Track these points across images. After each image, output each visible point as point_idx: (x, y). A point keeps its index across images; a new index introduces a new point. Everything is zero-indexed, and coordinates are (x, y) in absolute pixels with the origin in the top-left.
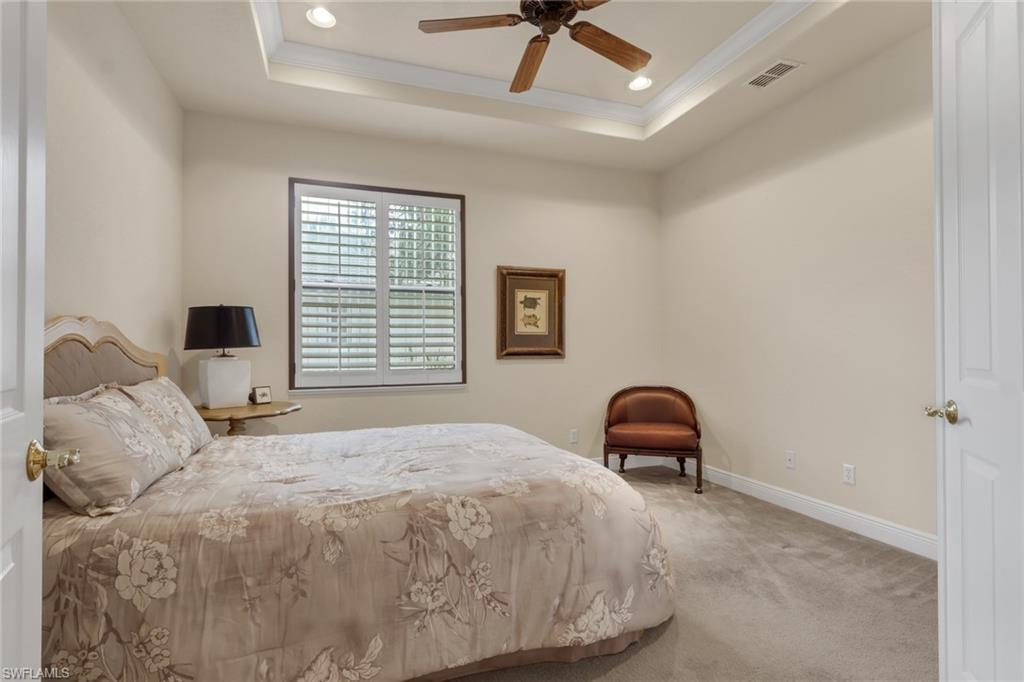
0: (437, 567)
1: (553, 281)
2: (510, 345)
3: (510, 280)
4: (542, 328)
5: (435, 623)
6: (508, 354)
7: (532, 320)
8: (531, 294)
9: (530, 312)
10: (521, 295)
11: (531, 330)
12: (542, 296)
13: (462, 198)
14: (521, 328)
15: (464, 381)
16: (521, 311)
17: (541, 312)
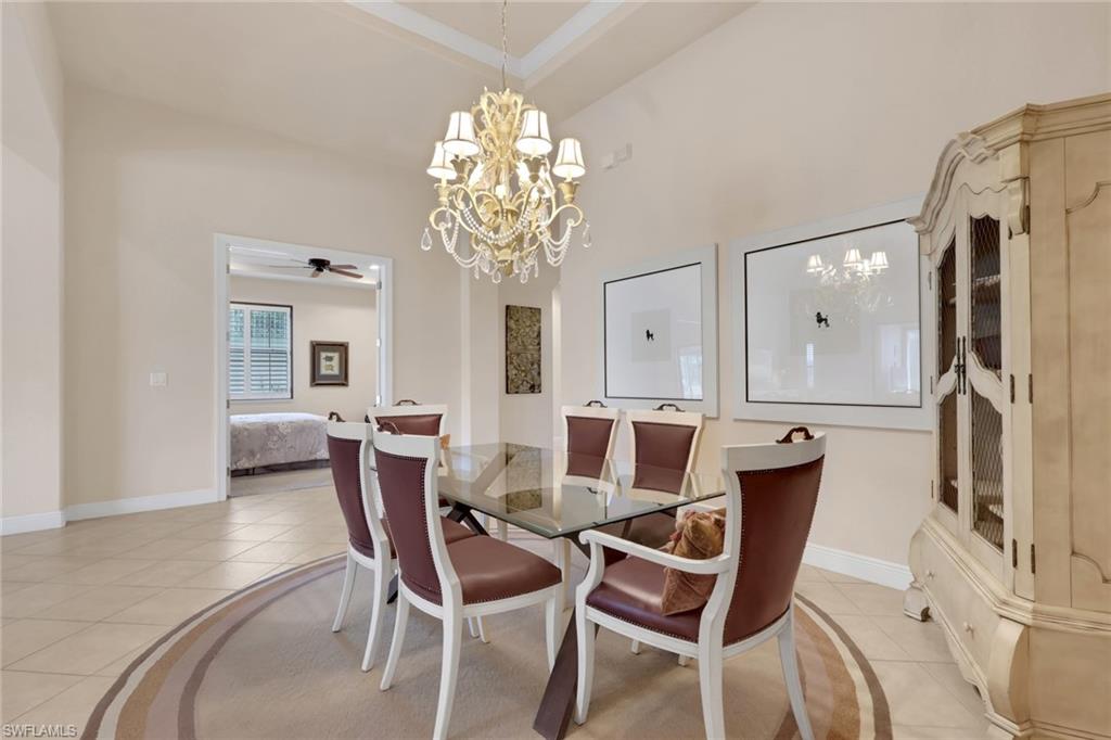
0: (275, 438)
1: (342, 348)
2: (317, 380)
3: (317, 348)
4: (336, 371)
5: (275, 453)
6: (318, 385)
7: (329, 366)
8: (329, 354)
9: (328, 363)
10: (323, 355)
11: (329, 372)
12: (336, 356)
13: (291, 307)
14: (324, 371)
15: (292, 397)
16: (324, 363)
17: (335, 363)
